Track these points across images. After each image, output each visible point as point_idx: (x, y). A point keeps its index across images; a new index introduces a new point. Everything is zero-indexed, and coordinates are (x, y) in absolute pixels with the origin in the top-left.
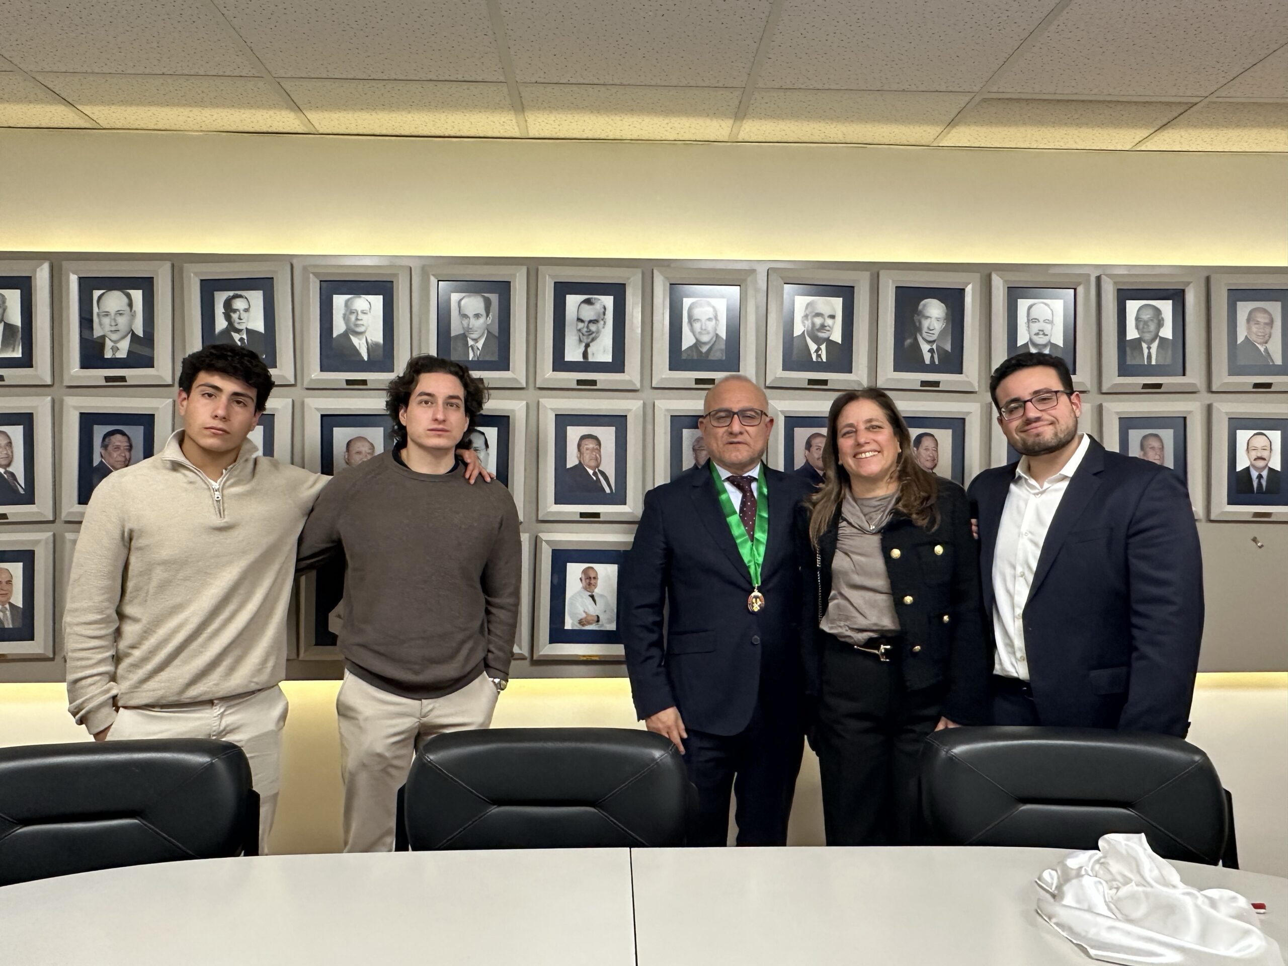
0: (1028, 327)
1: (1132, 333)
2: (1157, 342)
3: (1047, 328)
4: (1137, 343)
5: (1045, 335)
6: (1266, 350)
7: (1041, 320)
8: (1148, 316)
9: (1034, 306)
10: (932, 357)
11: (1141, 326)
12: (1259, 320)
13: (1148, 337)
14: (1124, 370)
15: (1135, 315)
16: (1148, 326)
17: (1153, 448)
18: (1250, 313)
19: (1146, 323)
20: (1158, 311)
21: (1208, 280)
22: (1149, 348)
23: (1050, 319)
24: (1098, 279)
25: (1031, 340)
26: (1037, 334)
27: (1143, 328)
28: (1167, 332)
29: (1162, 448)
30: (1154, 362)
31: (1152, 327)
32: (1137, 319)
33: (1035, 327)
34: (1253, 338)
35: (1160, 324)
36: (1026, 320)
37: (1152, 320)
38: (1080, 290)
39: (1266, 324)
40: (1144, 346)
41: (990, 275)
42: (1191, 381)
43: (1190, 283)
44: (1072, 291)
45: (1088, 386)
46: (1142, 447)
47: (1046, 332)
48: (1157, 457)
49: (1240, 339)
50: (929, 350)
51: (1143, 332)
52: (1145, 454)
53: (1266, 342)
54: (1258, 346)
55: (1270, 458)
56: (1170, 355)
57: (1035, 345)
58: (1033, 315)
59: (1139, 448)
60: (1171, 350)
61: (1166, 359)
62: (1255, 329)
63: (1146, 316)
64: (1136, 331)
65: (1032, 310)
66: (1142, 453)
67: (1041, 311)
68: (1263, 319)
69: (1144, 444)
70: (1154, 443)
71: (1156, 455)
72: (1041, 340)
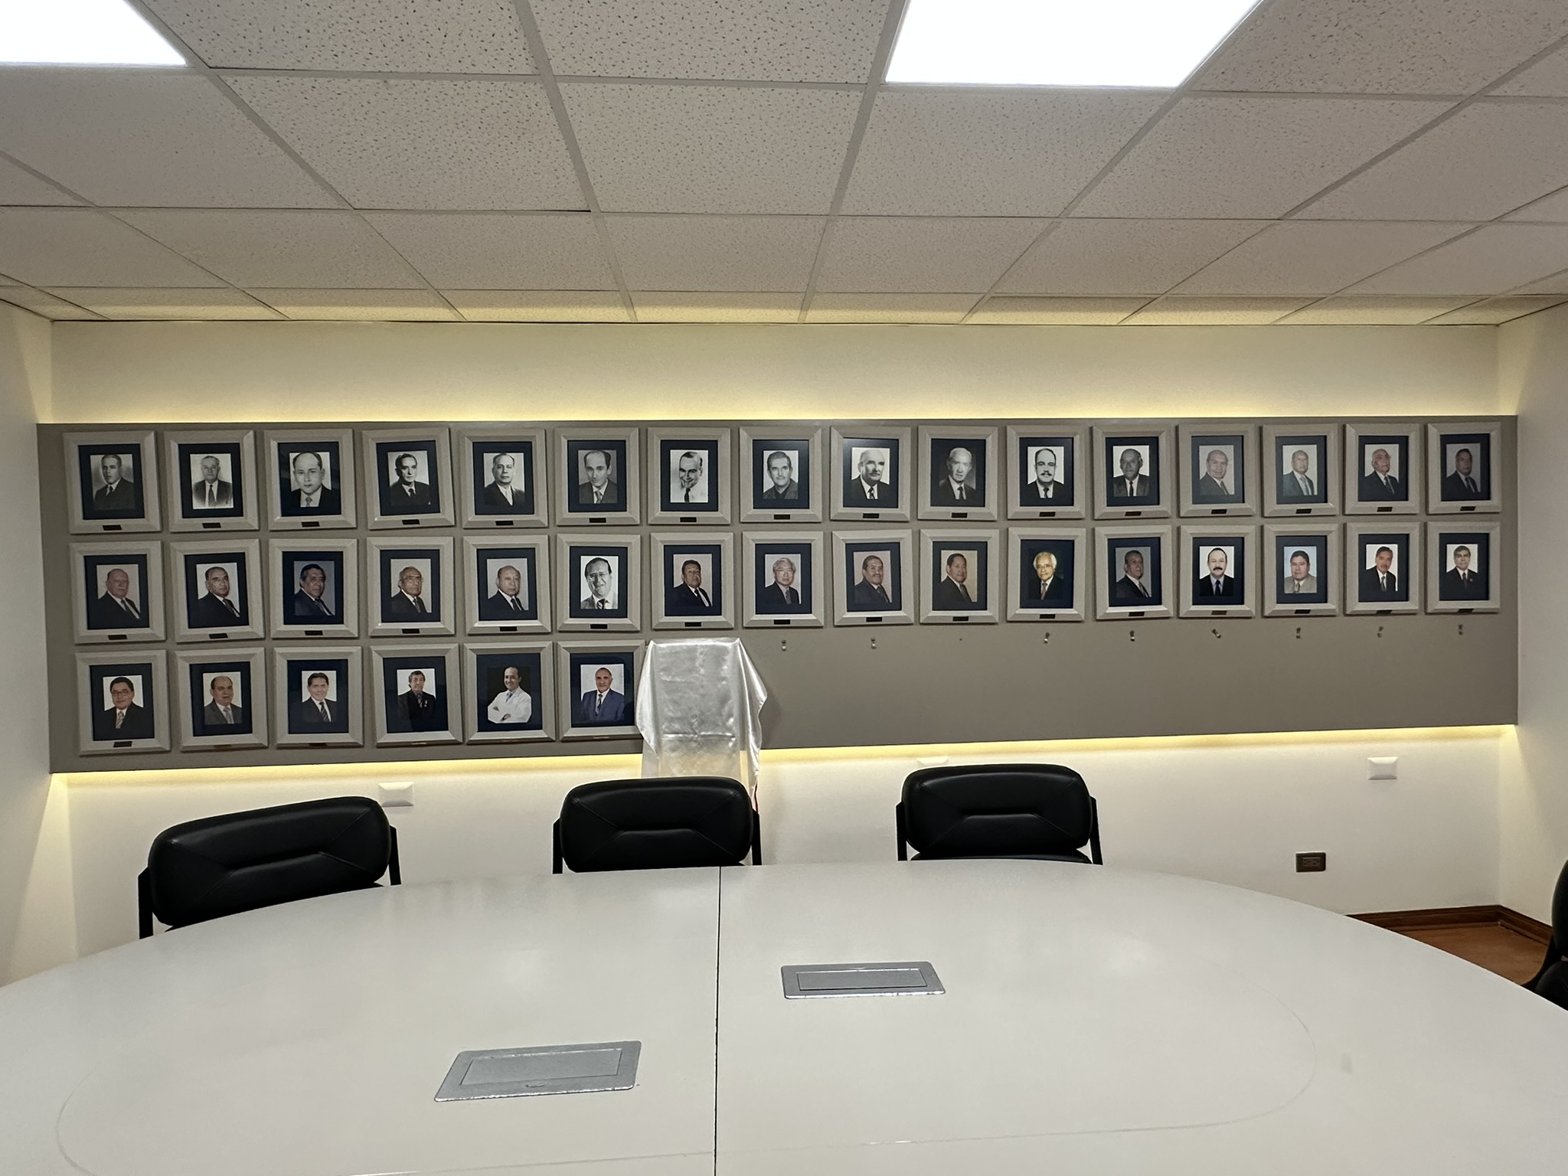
0: (1036, 468)
1: (1118, 472)
2: (1138, 477)
3: (1051, 470)
4: (1121, 480)
5: (1050, 475)
6: (1222, 483)
7: (1046, 464)
8: (1131, 458)
9: (1041, 453)
10: (961, 494)
11: (1124, 467)
12: (1217, 460)
13: (1130, 474)
14: (1111, 502)
15: (1120, 458)
16: (1130, 466)
17: (1135, 562)
18: (1210, 455)
19: (1129, 464)
20: (1138, 454)
21: (1177, 428)
22: (1131, 483)
23: (1053, 461)
24: (1091, 429)
25: (1038, 479)
26: (1043, 474)
27: (1127, 467)
28: (1145, 470)
29: (1142, 562)
30: (1135, 495)
31: (1134, 466)
32: (1122, 460)
33: (1041, 469)
34: (1212, 474)
35: (1140, 464)
36: (1034, 463)
37: (1134, 462)
38: (1077, 439)
39: (1222, 463)
40: (1128, 482)
41: (1006, 427)
42: (1164, 509)
43: (1163, 432)
44: (1071, 439)
45: (1084, 515)
46: (1126, 561)
47: (1050, 472)
48: (1138, 569)
49: (1202, 475)
50: (959, 489)
51: (1126, 471)
52: (1129, 567)
53: (1222, 477)
54: (1216, 480)
55: (1226, 567)
56: (1147, 489)
57: (1042, 483)
58: (1039, 460)
59: (1124, 561)
60: (1148, 485)
61: (1144, 491)
62: (1213, 467)
63: (1129, 458)
64: (1121, 470)
65: (1039, 455)
66: (1126, 566)
67: (1046, 456)
68: (1219, 459)
69: (1127, 559)
70: (1136, 558)
71: (1137, 567)
72: (1046, 479)
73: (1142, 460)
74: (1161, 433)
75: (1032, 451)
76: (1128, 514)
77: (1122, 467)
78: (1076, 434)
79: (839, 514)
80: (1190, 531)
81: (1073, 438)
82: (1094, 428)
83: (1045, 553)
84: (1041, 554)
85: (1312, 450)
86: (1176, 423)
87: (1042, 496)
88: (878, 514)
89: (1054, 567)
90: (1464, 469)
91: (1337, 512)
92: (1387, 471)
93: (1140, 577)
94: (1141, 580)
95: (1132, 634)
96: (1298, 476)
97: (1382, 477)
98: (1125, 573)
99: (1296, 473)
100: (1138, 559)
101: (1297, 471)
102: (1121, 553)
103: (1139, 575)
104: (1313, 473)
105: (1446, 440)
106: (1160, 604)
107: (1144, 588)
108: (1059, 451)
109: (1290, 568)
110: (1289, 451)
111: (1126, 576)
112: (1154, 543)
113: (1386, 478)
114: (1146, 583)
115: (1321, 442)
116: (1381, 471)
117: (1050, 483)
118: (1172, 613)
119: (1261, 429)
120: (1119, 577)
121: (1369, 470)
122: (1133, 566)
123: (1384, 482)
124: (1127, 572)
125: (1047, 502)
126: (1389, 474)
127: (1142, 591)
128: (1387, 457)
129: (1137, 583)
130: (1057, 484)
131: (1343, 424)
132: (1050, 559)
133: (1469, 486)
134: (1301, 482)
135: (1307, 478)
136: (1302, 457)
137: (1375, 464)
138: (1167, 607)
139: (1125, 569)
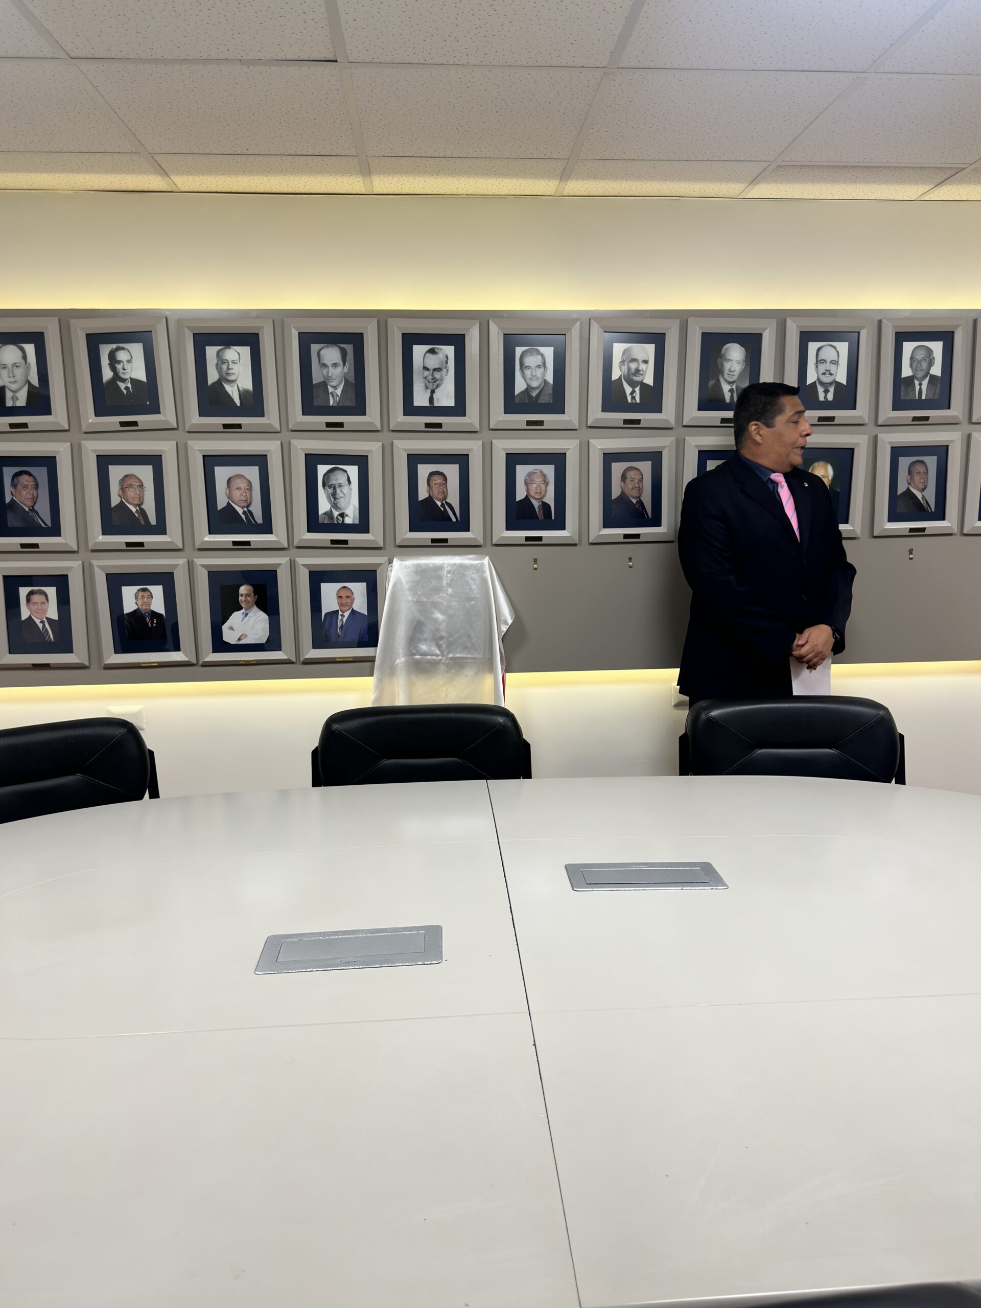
0: (817, 367)
1: (906, 372)
2: (928, 379)
3: (833, 368)
4: (910, 380)
5: (831, 374)
7: (828, 362)
8: (922, 356)
9: (823, 348)
10: (732, 396)
11: (915, 365)
13: (920, 374)
14: (898, 404)
15: (910, 356)
16: (921, 365)
17: (919, 473)
19: (919, 362)
20: (929, 351)
21: (975, 322)
22: (920, 385)
23: (836, 360)
24: (880, 322)
25: (818, 379)
26: (824, 374)
27: (917, 366)
28: (936, 370)
29: (927, 473)
30: (924, 397)
31: (925, 365)
32: (912, 358)
33: (822, 368)
35: (931, 363)
36: (815, 362)
37: (925, 360)
38: (863, 333)
40: (917, 383)
41: (785, 320)
42: (955, 414)
43: (959, 326)
44: (857, 333)
45: (866, 420)
46: (910, 472)
47: (832, 372)
48: (922, 480)
50: (729, 391)
51: (916, 370)
52: (912, 478)
56: (938, 390)
57: (822, 384)
58: (821, 357)
59: (907, 471)
60: (939, 386)
61: (934, 394)
63: (920, 356)
64: (910, 369)
65: (821, 352)
66: (909, 477)
67: (828, 353)
69: (911, 469)
70: (920, 468)
71: (921, 478)
72: (827, 379)
73: (934, 358)
74: (958, 326)
75: (813, 347)
76: (915, 419)
77: (911, 366)
78: (863, 327)
79: (597, 420)
81: (859, 333)
82: (884, 320)
83: (821, 463)
84: (816, 464)
86: (974, 316)
87: (821, 397)
88: (640, 420)
89: (830, 478)
93: (923, 490)
94: (926, 493)
95: (911, 552)
98: (907, 486)
100: (922, 470)
102: (904, 462)
103: (923, 488)
106: (943, 519)
107: (927, 503)
108: (843, 347)
111: (908, 489)
112: (942, 452)
114: (928, 496)
117: (831, 384)
118: (955, 529)
120: (901, 489)
122: (917, 478)
124: (909, 484)
125: (826, 405)
127: (925, 505)
129: (919, 495)
130: (838, 385)
132: (826, 470)
138: (950, 523)
139: (907, 480)
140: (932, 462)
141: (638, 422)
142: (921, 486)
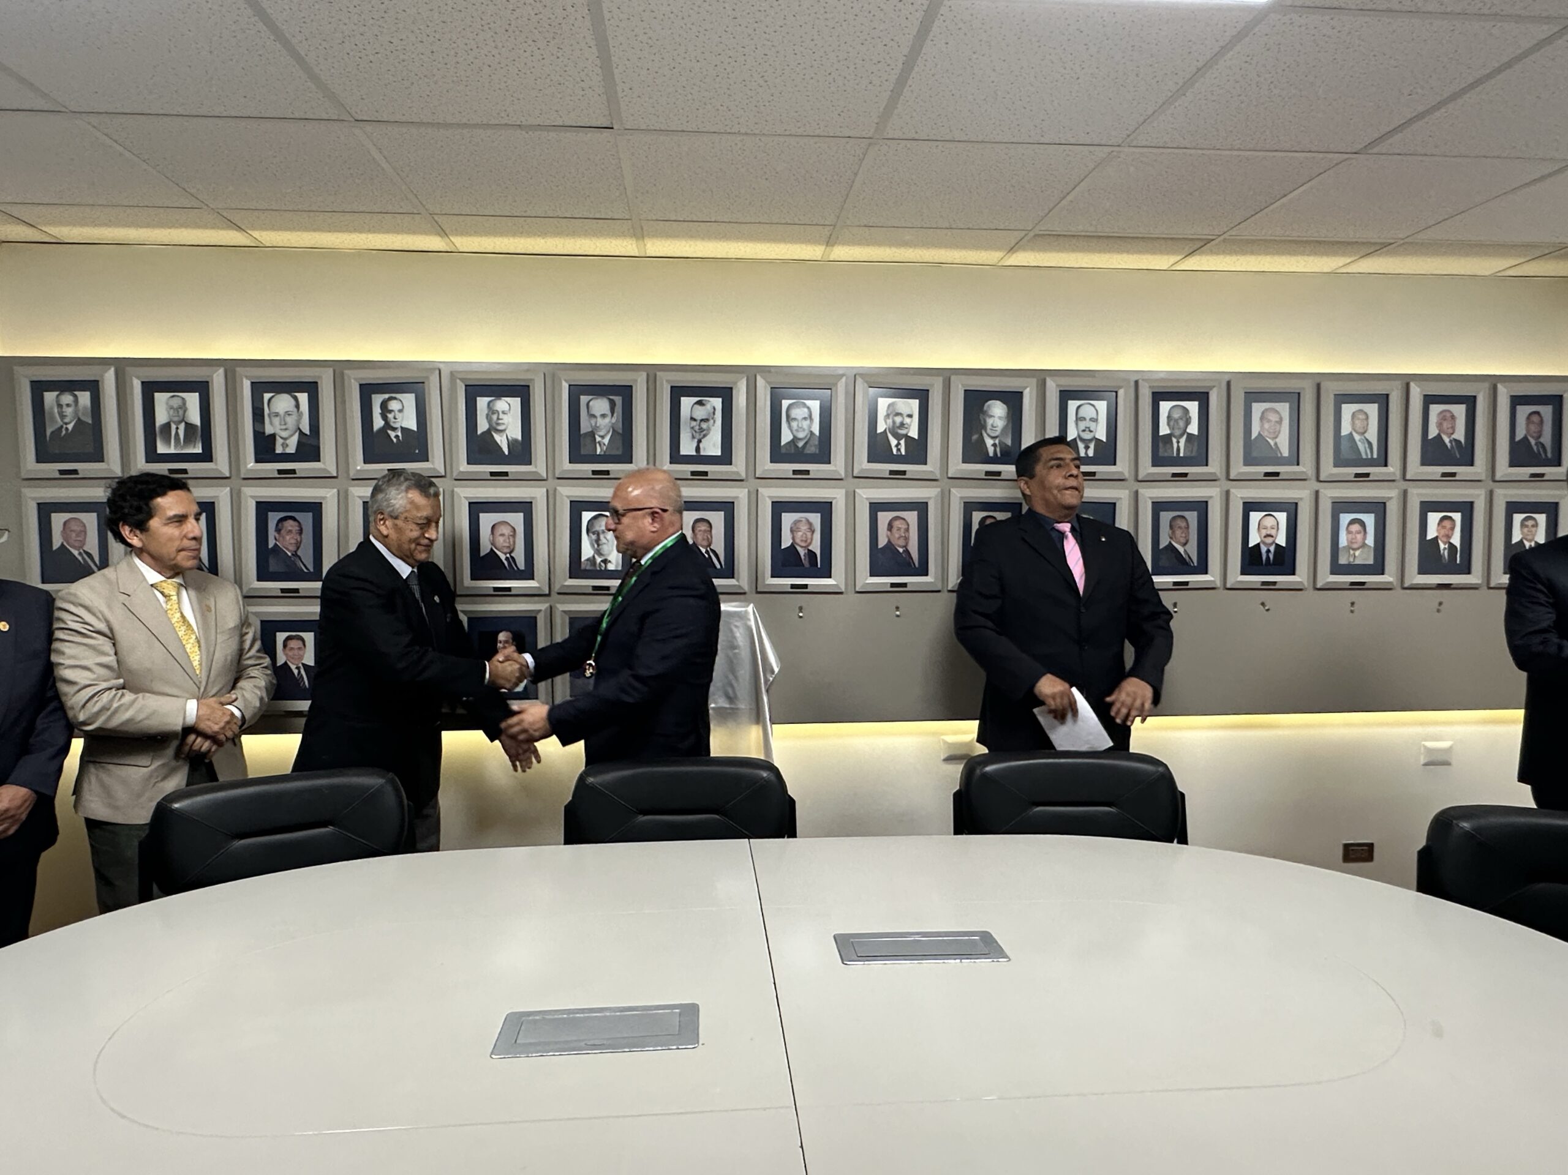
0: (1077, 424)
1: (1164, 430)
2: (1185, 437)
3: (1092, 425)
4: (1168, 438)
5: (1091, 431)
6: (1276, 444)
7: (1088, 419)
8: (1178, 415)
9: (1081, 408)
10: (995, 451)
11: (1172, 423)
12: (1271, 418)
13: (1177, 433)
14: (1157, 461)
15: (1166, 415)
16: (1178, 423)
17: (1180, 527)
18: (1263, 413)
19: (1176, 421)
20: (1186, 411)
21: (1229, 384)
22: (1178, 442)
23: (1095, 417)
24: (1136, 382)
25: (1079, 436)
26: (1084, 431)
27: (1174, 425)
28: (1193, 429)
29: (1188, 527)
30: (1182, 454)
31: (1182, 424)
32: (1169, 417)
33: (1082, 425)
34: (1265, 434)
35: (1188, 422)
36: (1074, 419)
37: (1181, 419)
38: (1121, 392)
39: (1277, 422)
40: (1174, 440)
41: (1045, 379)
42: (1213, 470)
43: (1214, 387)
44: (1114, 394)
45: (1127, 475)
46: (1171, 527)
47: (1092, 429)
48: (1184, 535)
49: (1254, 435)
50: (993, 445)
51: (1173, 429)
52: (1173, 532)
53: (1276, 438)
54: (1269, 440)
55: (1277, 535)
56: (1195, 448)
58: (1081, 414)
59: (1168, 527)
60: (1196, 444)
61: (1192, 452)
62: (1266, 426)
63: (1176, 415)
64: (1167, 427)
65: (1080, 410)
66: (1170, 532)
67: (1087, 411)
68: (1273, 417)
69: (1173, 524)
70: (1181, 523)
71: (1182, 533)
72: (1087, 436)
73: (1190, 417)
74: (1212, 388)
76: (1174, 475)
77: (1168, 424)
78: (1120, 387)
79: (862, 470)
80: (1241, 494)
81: (1116, 392)
82: (1140, 382)
85: (1373, 410)
86: (1227, 378)
88: (905, 471)
90: (1535, 432)
91: (1398, 475)
92: (1452, 434)
93: (1185, 544)
94: (1187, 547)
95: (1175, 605)
96: (1357, 437)
97: (1447, 440)
98: (1169, 540)
99: (1355, 435)
100: (1183, 524)
101: (1355, 431)
102: (1166, 517)
103: (1185, 542)
104: (1373, 435)
105: (1517, 401)
106: (1206, 573)
107: (1189, 556)
109: (1345, 538)
110: (1348, 410)
111: (1170, 543)
112: (1201, 507)
113: (1451, 441)
114: (1191, 550)
115: (1383, 400)
116: (1446, 434)
117: (1090, 440)
118: (1218, 584)
119: (1318, 386)
120: (1163, 543)
121: (1433, 432)
122: (1178, 533)
123: (1449, 445)
124: (1171, 538)
125: (1088, 461)
126: (1453, 436)
127: (1187, 559)
128: (1453, 417)
129: (1181, 550)
130: (1098, 441)
131: (1406, 381)
133: (1539, 451)
134: (1359, 444)
135: (1367, 440)
136: (1362, 417)
137: (1440, 425)
138: (1213, 577)
139: (1169, 535)
140: (1192, 517)
141: (904, 473)
142: (1183, 540)
